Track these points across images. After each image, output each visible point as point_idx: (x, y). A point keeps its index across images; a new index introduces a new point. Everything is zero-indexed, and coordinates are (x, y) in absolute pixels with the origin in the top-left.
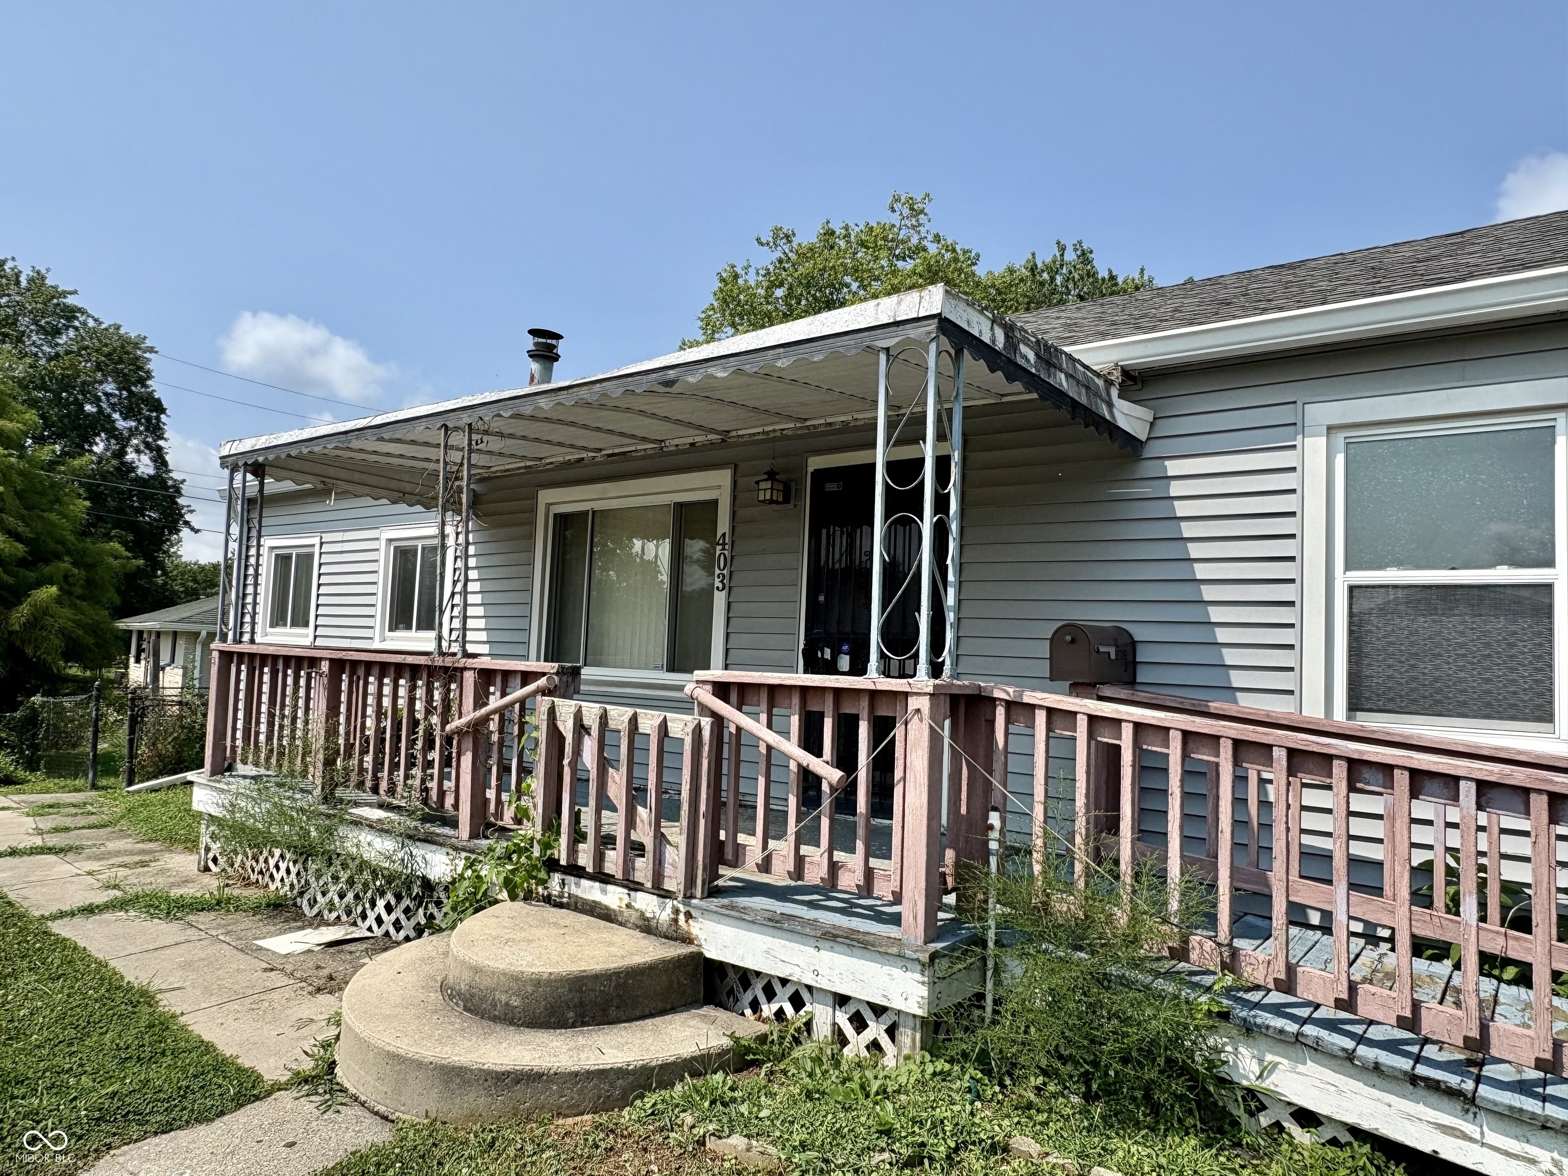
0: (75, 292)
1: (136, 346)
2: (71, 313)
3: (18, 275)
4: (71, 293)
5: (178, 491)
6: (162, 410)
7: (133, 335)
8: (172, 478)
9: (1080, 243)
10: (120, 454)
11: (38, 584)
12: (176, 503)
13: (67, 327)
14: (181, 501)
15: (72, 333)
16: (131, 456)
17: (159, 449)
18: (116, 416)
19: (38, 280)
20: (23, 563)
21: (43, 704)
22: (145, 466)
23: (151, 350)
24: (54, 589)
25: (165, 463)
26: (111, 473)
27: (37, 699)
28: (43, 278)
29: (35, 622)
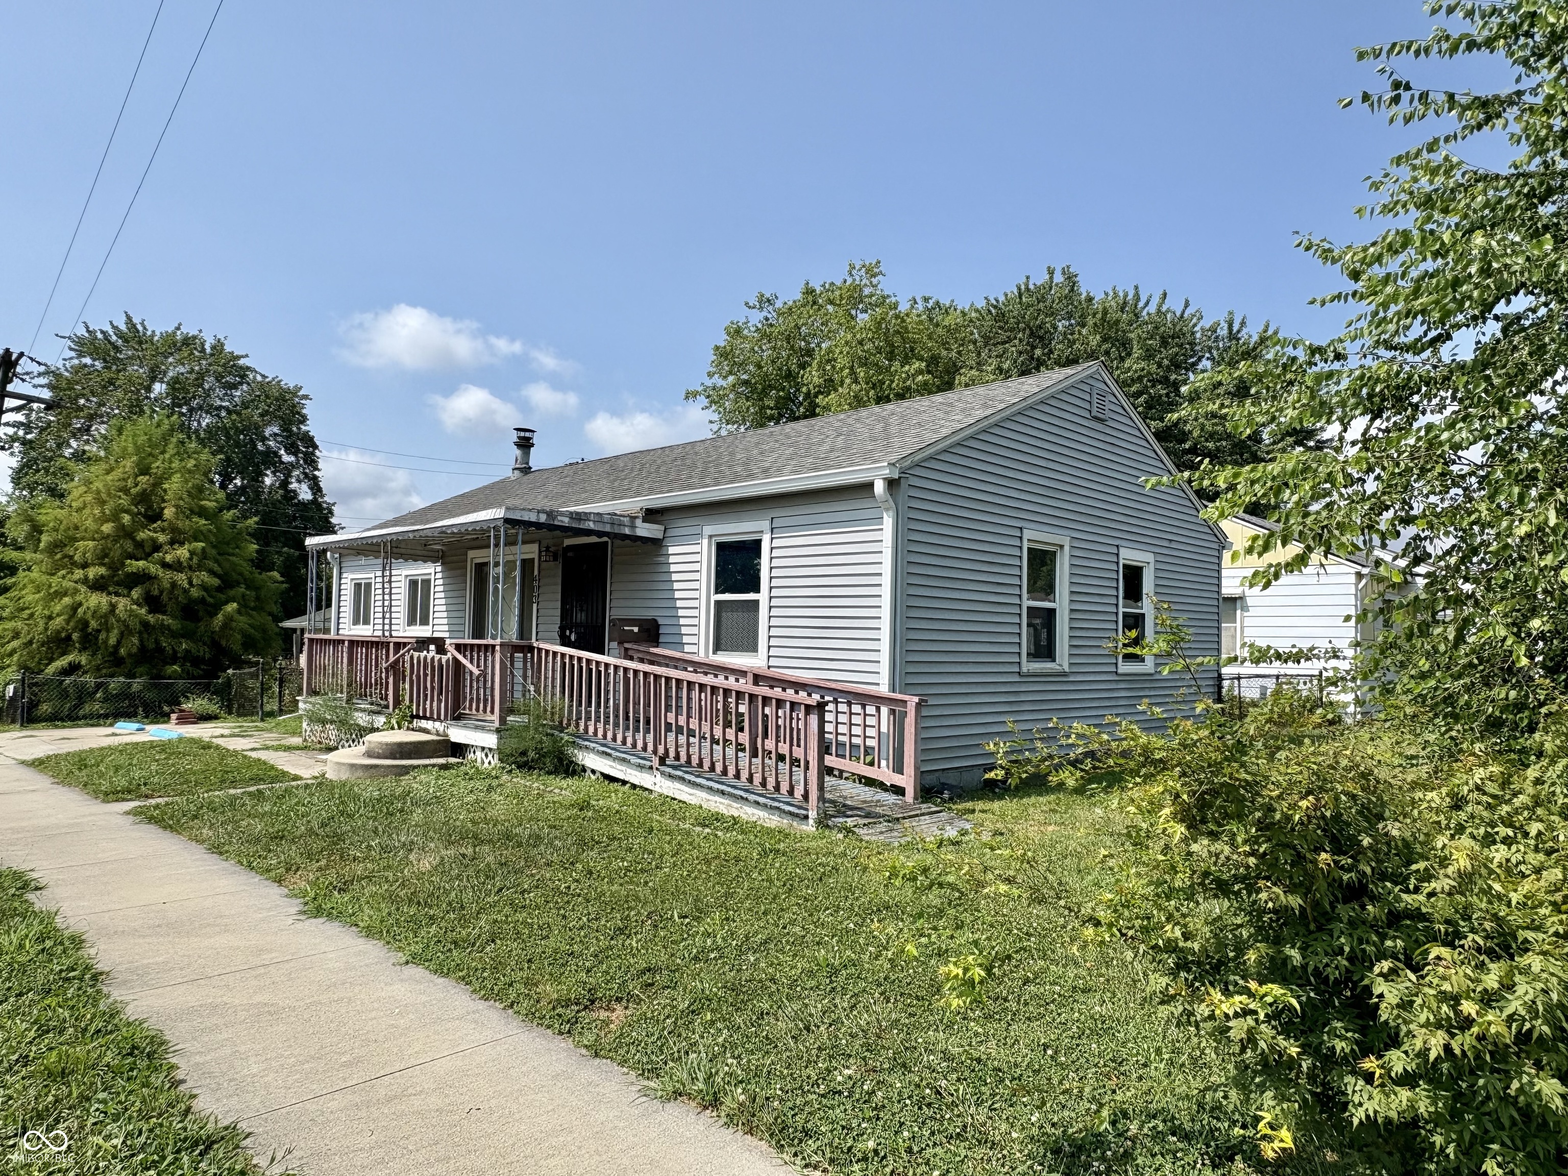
0: (247, 356)
1: (295, 394)
2: (243, 373)
3: (203, 345)
4: (242, 357)
5: (331, 512)
6: (316, 447)
7: (291, 385)
8: (325, 502)
9: (1068, 267)
10: (285, 484)
11: (226, 603)
12: (330, 523)
13: (241, 383)
14: (333, 520)
15: (245, 387)
16: (294, 486)
17: (315, 478)
18: (282, 452)
19: (218, 347)
20: (219, 589)
21: (234, 675)
22: (305, 493)
23: (306, 397)
24: (235, 605)
25: (320, 490)
26: (280, 502)
27: (230, 671)
28: (222, 345)
29: (226, 625)
